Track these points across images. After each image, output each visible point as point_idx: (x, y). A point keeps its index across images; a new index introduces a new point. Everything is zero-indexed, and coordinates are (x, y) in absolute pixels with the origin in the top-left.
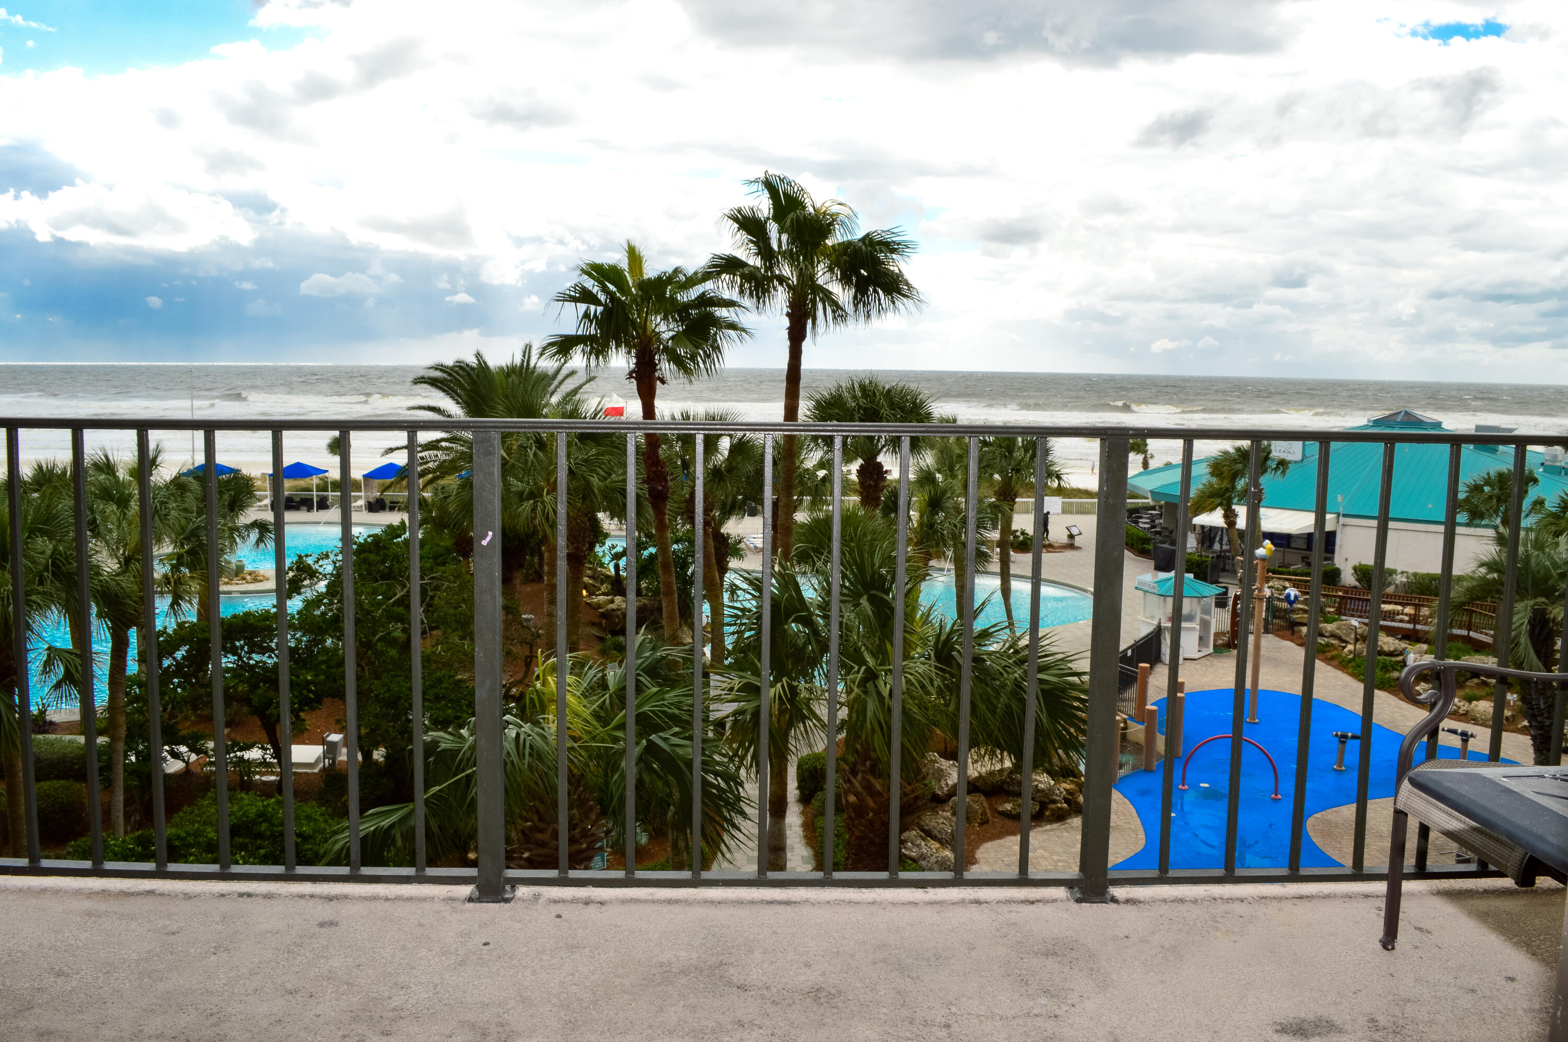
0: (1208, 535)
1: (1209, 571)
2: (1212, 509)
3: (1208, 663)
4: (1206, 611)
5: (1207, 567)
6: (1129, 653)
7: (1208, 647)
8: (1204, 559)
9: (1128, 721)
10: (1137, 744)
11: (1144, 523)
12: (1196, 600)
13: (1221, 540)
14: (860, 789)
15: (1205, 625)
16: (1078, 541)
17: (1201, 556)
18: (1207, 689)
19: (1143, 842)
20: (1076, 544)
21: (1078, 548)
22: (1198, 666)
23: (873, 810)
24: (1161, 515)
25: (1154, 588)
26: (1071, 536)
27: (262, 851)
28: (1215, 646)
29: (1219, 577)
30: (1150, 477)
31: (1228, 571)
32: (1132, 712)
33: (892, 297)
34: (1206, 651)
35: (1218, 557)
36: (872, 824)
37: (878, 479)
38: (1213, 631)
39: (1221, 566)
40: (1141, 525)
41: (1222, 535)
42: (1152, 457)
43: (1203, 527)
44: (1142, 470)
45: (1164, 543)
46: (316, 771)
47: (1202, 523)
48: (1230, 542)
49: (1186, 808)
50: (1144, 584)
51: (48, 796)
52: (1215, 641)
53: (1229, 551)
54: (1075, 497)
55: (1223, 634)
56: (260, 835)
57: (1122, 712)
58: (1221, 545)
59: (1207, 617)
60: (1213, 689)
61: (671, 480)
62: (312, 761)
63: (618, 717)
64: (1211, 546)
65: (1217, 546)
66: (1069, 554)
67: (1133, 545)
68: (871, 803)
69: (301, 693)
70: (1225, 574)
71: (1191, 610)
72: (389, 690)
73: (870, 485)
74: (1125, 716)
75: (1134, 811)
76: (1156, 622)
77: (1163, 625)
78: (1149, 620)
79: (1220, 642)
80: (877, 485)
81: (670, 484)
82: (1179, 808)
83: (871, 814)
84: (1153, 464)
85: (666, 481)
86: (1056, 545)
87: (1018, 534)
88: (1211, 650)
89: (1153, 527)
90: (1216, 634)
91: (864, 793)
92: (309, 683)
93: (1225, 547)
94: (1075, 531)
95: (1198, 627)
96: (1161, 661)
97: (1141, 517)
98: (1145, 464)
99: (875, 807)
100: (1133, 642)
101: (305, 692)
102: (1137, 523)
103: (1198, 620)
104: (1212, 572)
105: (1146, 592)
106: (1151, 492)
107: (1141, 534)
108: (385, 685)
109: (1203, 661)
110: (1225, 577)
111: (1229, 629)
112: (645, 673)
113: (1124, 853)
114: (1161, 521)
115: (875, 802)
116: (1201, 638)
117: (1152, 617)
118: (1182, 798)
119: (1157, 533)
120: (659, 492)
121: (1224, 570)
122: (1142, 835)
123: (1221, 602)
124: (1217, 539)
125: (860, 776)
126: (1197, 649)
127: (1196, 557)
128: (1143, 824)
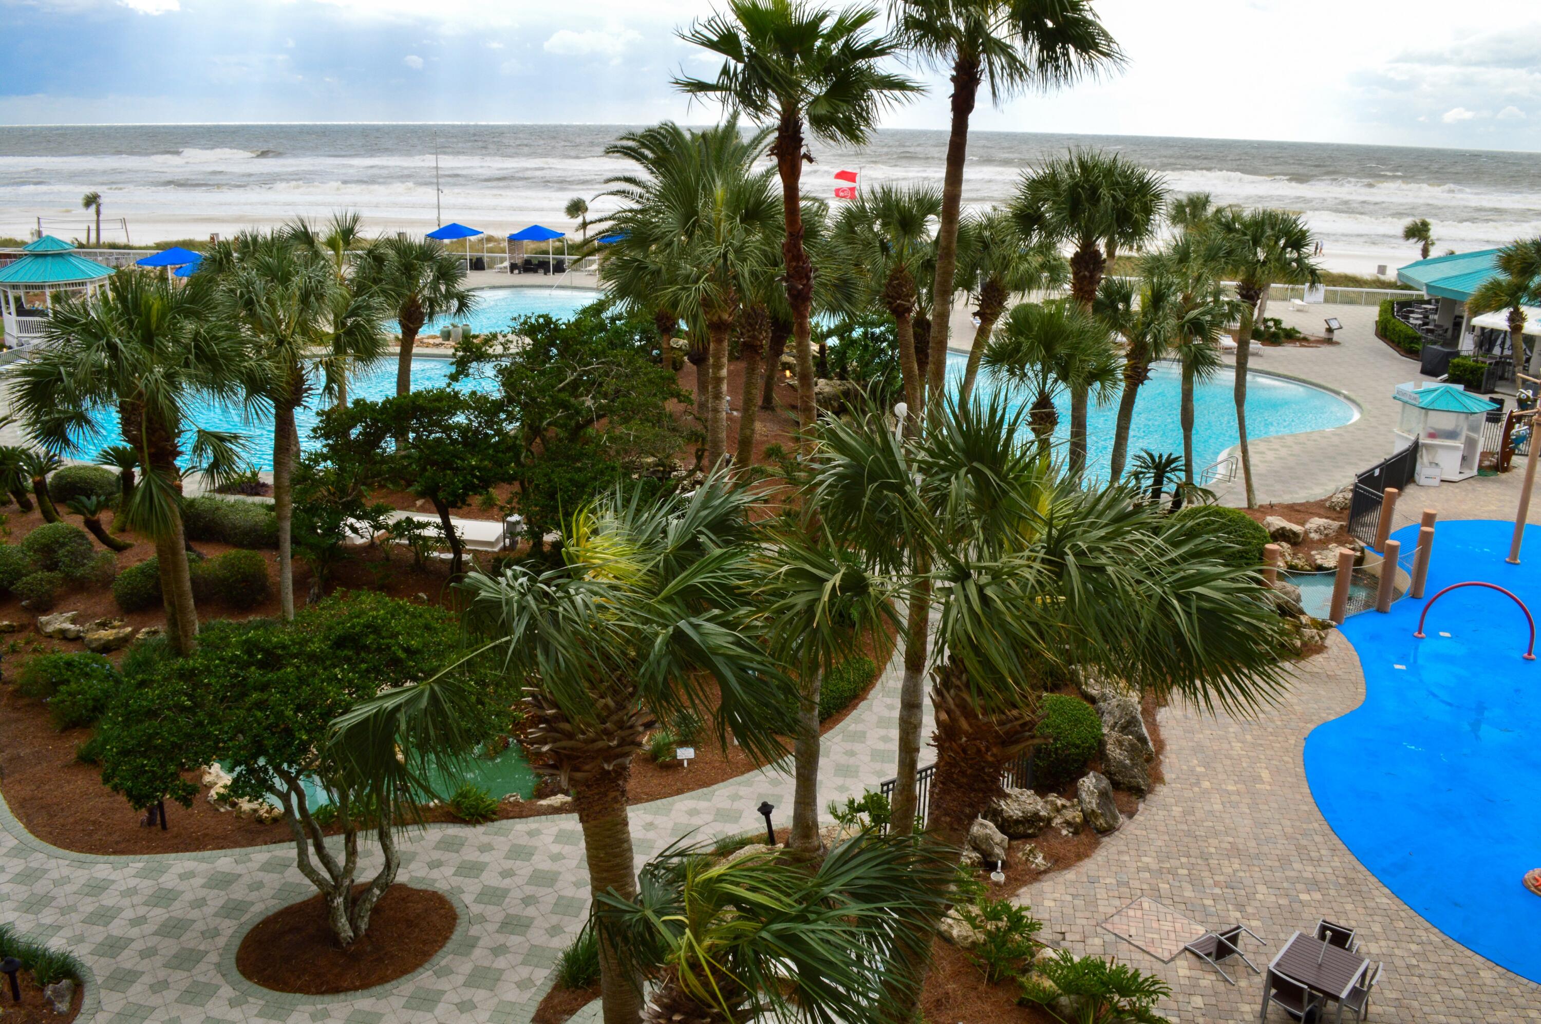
0: (1487, 338)
1: (1484, 378)
2: (1498, 309)
3: (1470, 488)
4: (1474, 428)
5: (1482, 374)
6: (1377, 472)
7: (1471, 469)
8: (1479, 365)
9: (1367, 551)
10: (1374, 576)
11: (1415, 319)
12: (1463, 416)
13: (1503, 343)
14: (953, 707)
15: (1471, 444)
16: (1336, 336)
17: (1477, 361)
18: (1464, 518)
19: (1363, 698)
20: (1335, 339)
21: (1337, 343)
22: (1457, 490)
23: (966, 734)
24: (1437, 310)
25: (1415, 399)
26: (1330, 330)
27: (364, 666)
28: (1481, 468)
29: (1495, 386)
30: (1429, 268)
31: (1507, 379)
32: (1372, 540)
33: (1090, 57)
34: (1468, 474)
35: (1497, 363)
36: (964, 751)
37: (1094, 269)
38: (1480, 449)
39: (1500, 373)
40: (1412, 321)
41: (1504, 338)
42: (1433, 244)
43: (1483, 329)
44: (1420, 258)
45: (1435, 343)
46: (496, 549)
47: (1483, 325)
48: (1513, 347)
49: (1420, 661)
50: (1404, 394)
51: (233, 565)
52: (1481, 461)
53: (1510, 357)
54: (1340, 285)
55: (1492, 454)
56: (366, 648)
57: (1360, 539)
58: (1503, 348)
59: (1475, 436)
60: (1471, 519)
61: (815, 278)
62: (493, 539)
63: (670, 586)
64: (1490, 350)
65: (1497, 351)
66: (1325, 349)
67: (1399, 343)
68: (964, 724)
69: (465, 478)
70: (1504, 382)
71: (1457, 426)
72: (550, 481)
73: (1085, 276)
74: (1363, 544)
75: (1357, 658)
76: (1413, 438)
77: (1421, 441)
78: (1405, 435)
79: (1486, 463)
80: (1092, 277)
81: (813, 282)
82: (1412, 660)
83: (964, 739)
84: (1434, 253)
85: (809, 279)
86: (1312, 339)
87: (1271, 324)
88: (1475, 472)
89: (1425, 324)
90: (1483, 454)
91: (958, 713)
92: (473, 468)
93: (1507, 352)
94: (1334, 325)
95: (1462, 446)
96: (1414, 482)
97: (1413, 312)
98: (1425, 252)
99: (970, 731)
100: (1382, 460)
101: (469, 477)
102: (1407, 318)
103: (1463, 439)
104: (1488, 379)
105: (1405, 403)
106: (1427, 285)
107: (1410, 332)
108: (545, 475)
109: (1465, 484)
110: (1502, 386)
111: (1499, 449)
112: (709, 529)
113: (1338, 710)
114: (1436, 317)
115: (970, 725)
116: (1464, 458)
117: (1409, 431)
118: (1416, 648)
119: (1428, 331)
120: (800, 292)
121: (1502, 378)
122: (1362, 690)
123: (1493, 418)
124: (1499, 342)
125: (952, 691)
126: (1458, 470)
127: (1471, 362)
128: (1365, 676)
